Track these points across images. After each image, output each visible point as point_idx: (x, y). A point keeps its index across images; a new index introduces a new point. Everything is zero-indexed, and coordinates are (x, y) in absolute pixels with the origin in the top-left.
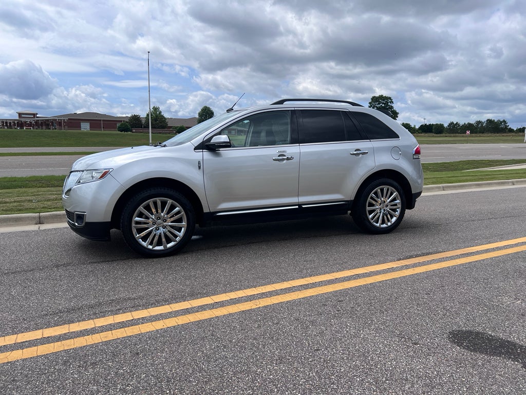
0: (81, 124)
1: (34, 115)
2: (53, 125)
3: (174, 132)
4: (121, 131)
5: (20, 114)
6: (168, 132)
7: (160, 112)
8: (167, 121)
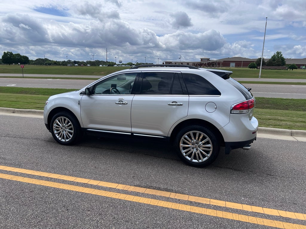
0: (231, 64)
1: (208, 59)
2: (215, 65)
3: (287, 68)
4: (251, 68)
5: (202, 59)
6: (282, 68)
7: (281, 55)
8: (285, 61)
